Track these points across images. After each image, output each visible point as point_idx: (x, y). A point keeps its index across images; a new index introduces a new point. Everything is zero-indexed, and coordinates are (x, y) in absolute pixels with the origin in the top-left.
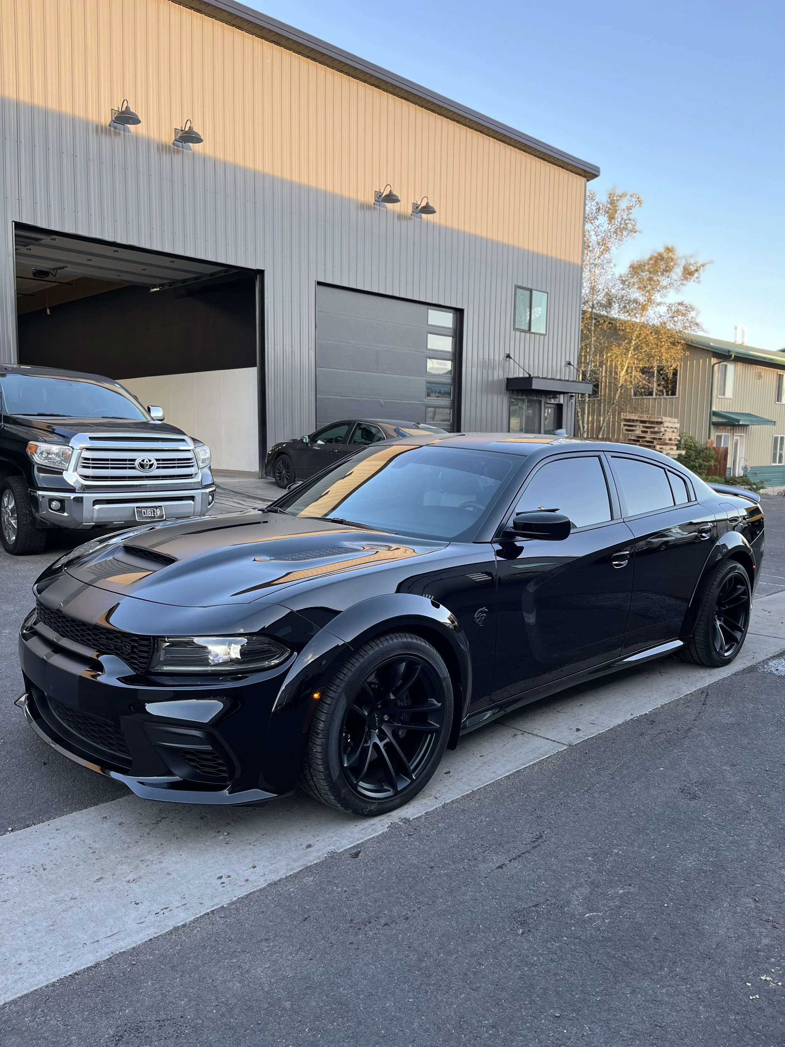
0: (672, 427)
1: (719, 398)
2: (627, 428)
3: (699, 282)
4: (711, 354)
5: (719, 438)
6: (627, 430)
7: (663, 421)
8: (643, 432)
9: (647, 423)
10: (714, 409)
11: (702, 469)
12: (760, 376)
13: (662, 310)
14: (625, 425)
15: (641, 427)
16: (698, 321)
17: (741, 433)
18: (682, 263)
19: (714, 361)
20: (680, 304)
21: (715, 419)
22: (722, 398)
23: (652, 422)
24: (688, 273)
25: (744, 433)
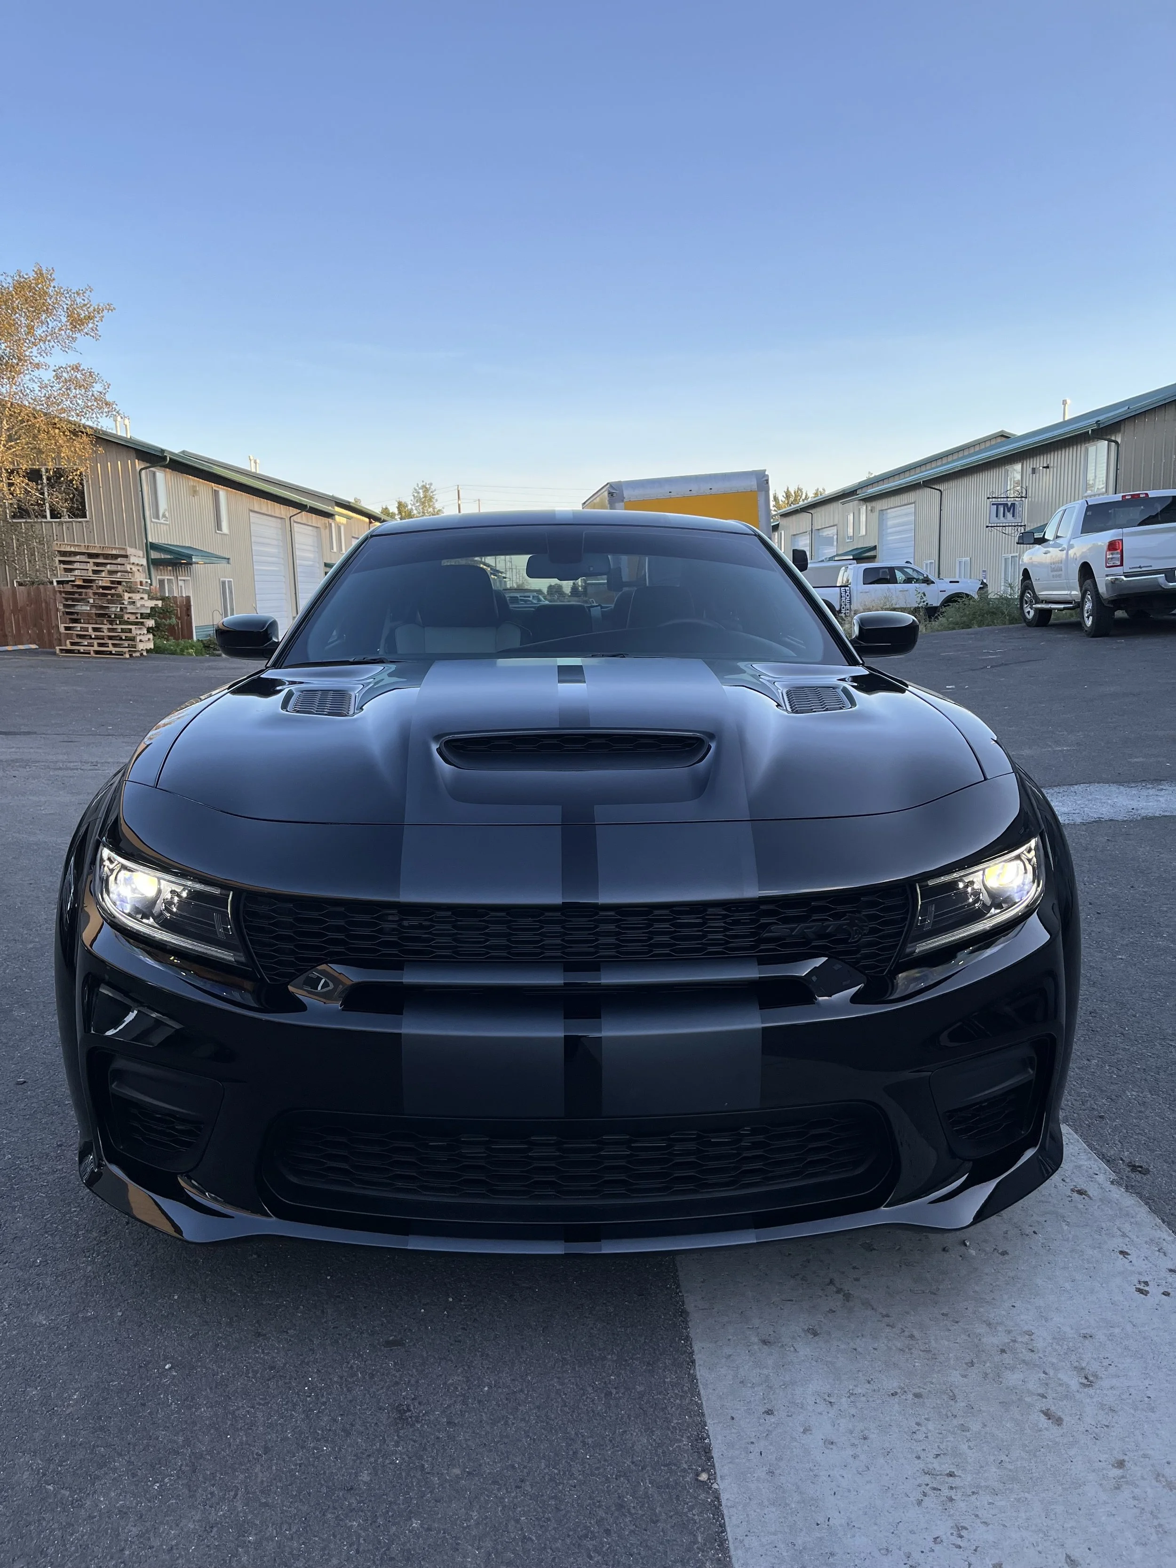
0: (138, 564)
1: (153, 522)
2: (63, 566)
3: (97, 338)
4: (133, 454)
5: (161, 582)
6: (66, 570)
7: (128, 553)
8: (95, 572)
9: (101, 557)
10: (150, 540)
11: (162, 631)
12: (195, 492)
13: (47, 376)
14: (60, 562)
15: (92, 564)
16: (109, 398)
17: (185, 576)
18: (66, 302)
19: (139, 465)
20: (76, 368)
21: (154, 555)
22: (157, 523)
23: (106, 556)
24: (77, 322)
25: (188, 576)
